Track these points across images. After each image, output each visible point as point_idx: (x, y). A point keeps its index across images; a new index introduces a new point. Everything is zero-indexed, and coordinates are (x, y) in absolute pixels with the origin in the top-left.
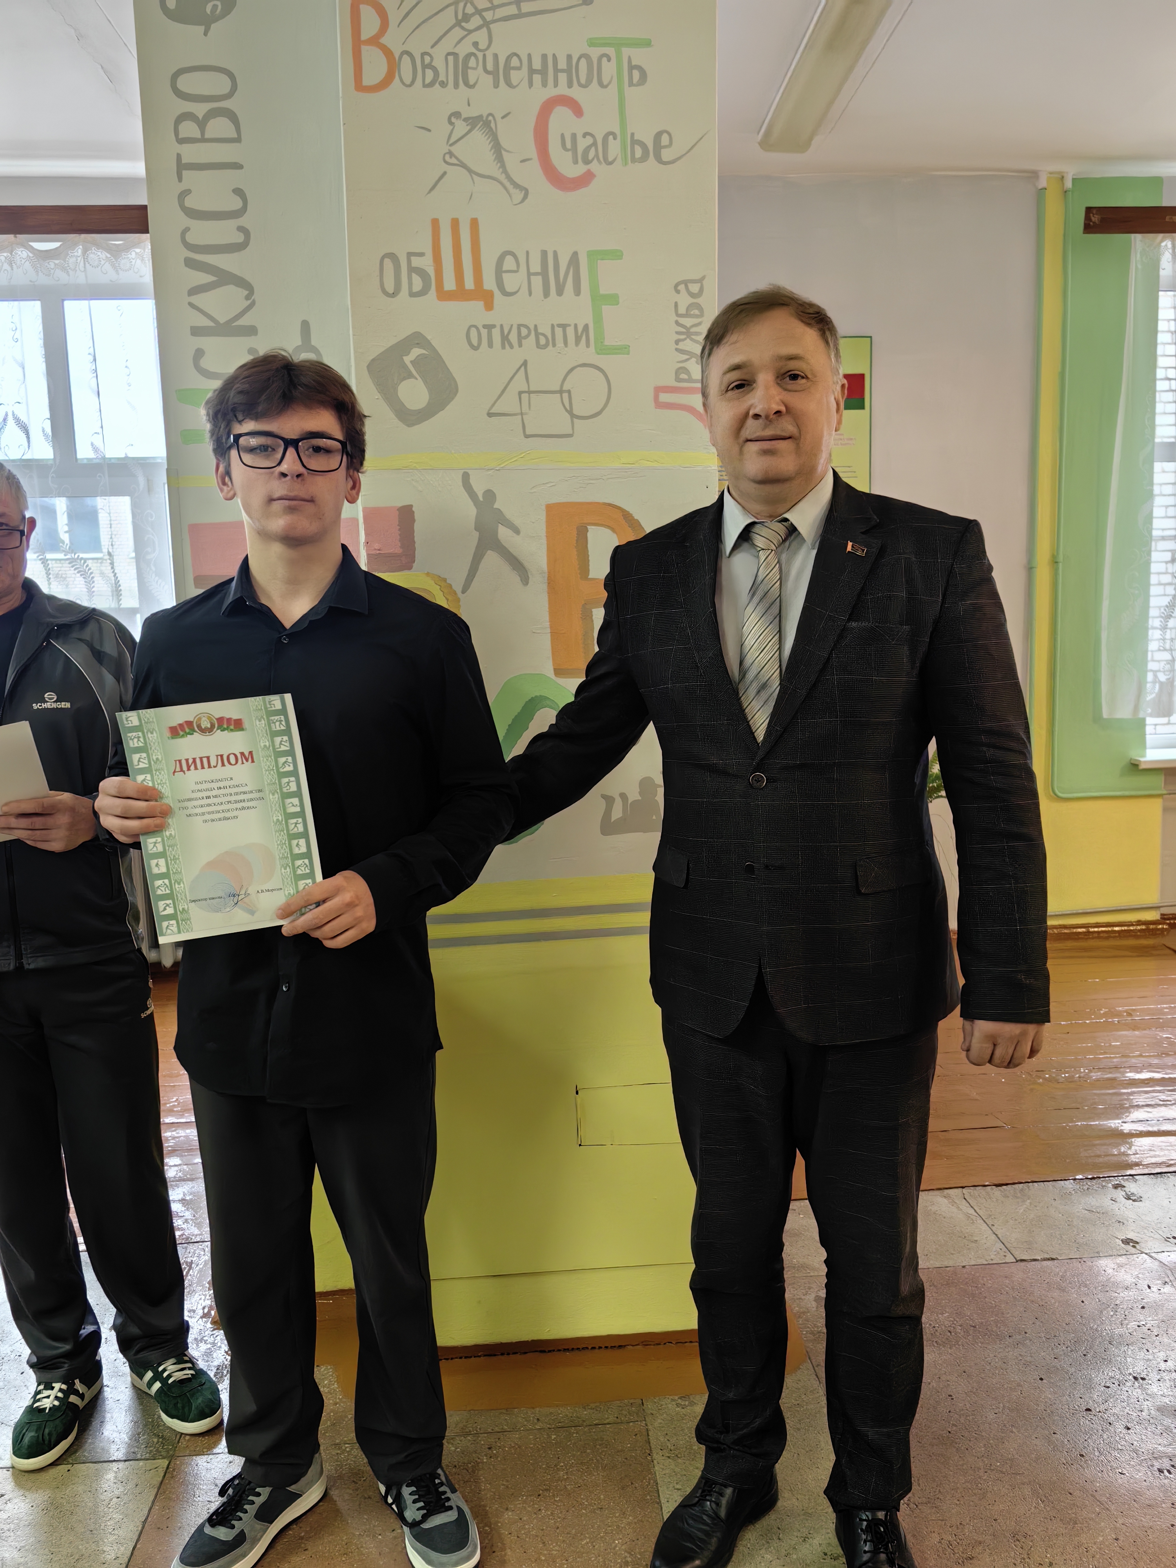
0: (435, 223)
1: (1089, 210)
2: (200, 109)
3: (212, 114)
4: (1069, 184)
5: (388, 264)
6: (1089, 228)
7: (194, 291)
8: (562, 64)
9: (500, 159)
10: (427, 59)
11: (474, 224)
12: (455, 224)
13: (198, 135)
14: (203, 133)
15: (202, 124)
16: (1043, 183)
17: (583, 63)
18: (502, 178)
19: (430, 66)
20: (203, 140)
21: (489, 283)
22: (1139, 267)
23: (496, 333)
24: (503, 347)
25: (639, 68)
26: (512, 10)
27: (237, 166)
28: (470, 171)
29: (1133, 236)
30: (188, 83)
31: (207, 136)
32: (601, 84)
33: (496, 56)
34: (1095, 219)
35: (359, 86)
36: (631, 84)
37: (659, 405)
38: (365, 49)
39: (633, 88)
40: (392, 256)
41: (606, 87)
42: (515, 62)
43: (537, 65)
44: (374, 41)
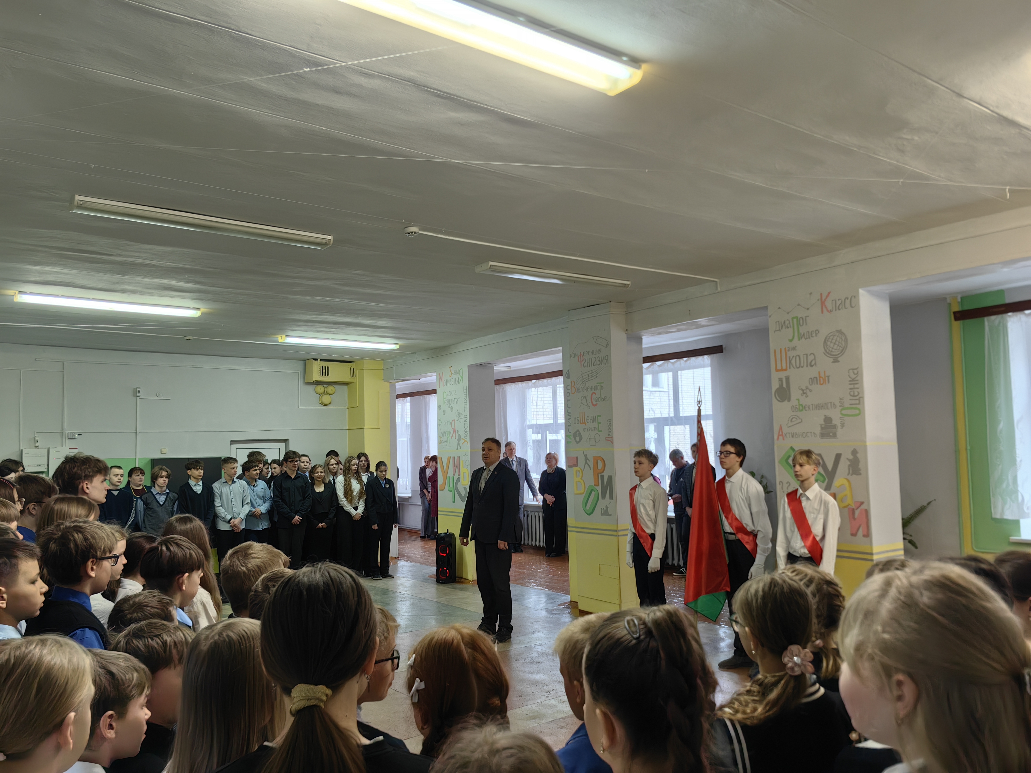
1: (955, 313)
21: (586, 421)
34: (958, 315)
37: (606, 440)
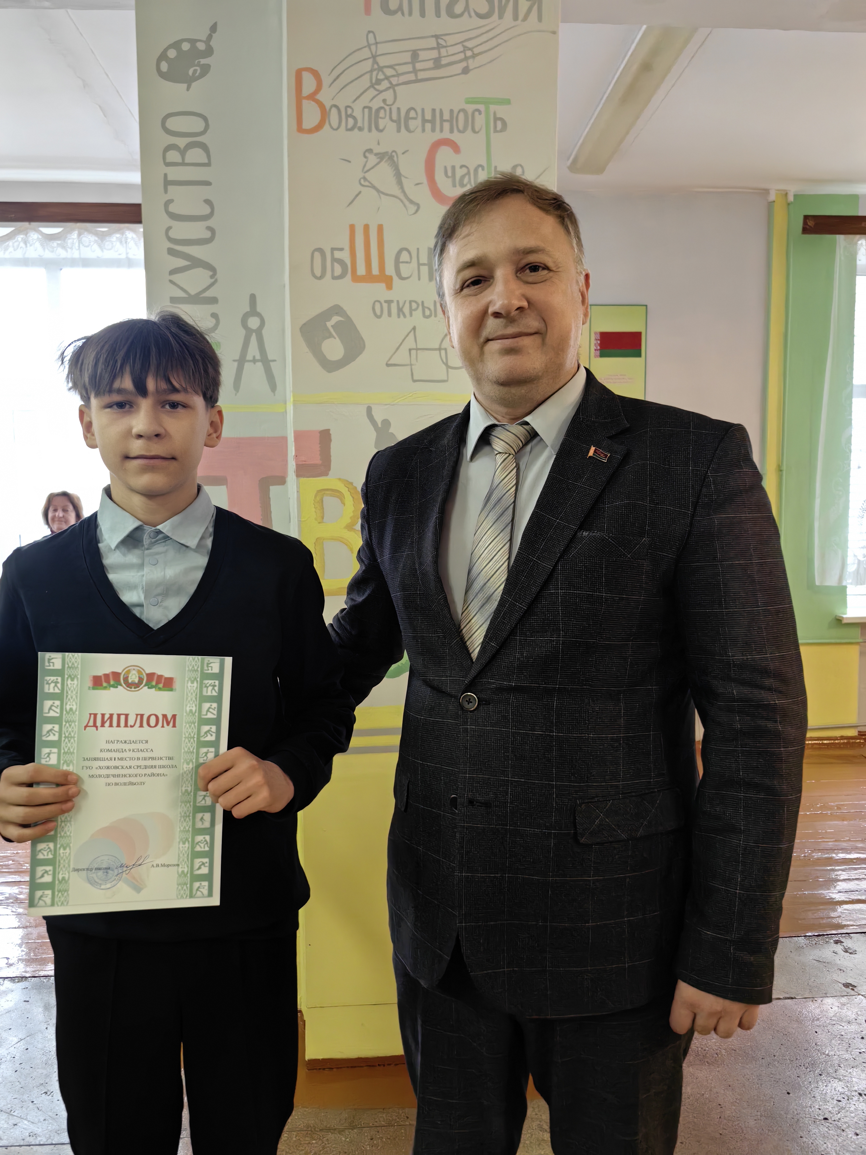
0: (352, 228)
1: (806, 218)
2: (182, 142)
3: (190, 146)
4: (791, 199)
5: (317, 256)
6: (806, 230)
7: (173, 272)
8: (446, 116)
9: (400, 183)
10: (349, 111)
11: (380, 228)
12: (366, 228)
13: (180, 160)
14: (183, 159)
15: (183, 153)
16: (772, 197)
17: (461, 116)
18: (402, 196)
19: (351, 116)
20: (183, 164)
21: (390, 270)
22: (843, 258)
23: (394, 307)
24: (399, 317)
25: (501, 119)
26: (412, 77)
27: (208, 183)
28: (378, 191)
29: (838, 236)
30: (173, 124)
31: (187, 161)
32: (474, 131)
33: (399, 109)
34: (811, 223)
35: (300, 129)
36: (496, 131)
38: (305, 103)
39: (497, 134)
40: (321, 251)
41: (478, 132)
42: (412, 114)
43: (428, 116)
44: (312, 97)
